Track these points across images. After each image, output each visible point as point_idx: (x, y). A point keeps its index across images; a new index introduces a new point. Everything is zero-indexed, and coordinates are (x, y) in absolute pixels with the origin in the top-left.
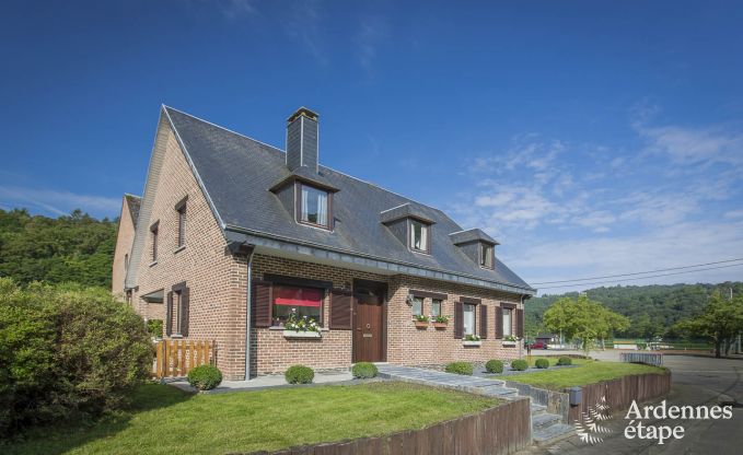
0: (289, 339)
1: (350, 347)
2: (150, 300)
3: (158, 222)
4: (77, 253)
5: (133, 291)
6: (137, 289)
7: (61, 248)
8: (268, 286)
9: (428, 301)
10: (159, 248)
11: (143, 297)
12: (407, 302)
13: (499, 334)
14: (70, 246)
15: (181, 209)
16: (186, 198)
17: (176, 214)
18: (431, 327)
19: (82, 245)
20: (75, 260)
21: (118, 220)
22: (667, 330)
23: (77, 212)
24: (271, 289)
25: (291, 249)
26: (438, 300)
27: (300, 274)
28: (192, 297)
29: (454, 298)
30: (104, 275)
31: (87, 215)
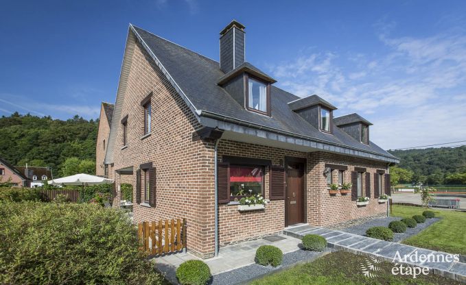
0: (242, 212)
1: (283, 215)
2: (121, 172)
3: (127, 116)
4: (77, 140)
5: (110, 166)
6: (112, 165)
7: (68, 137)
8: (226, 167)
9: (336, 172)
10: (128, 135)
11: (117, 171)
12: (324, 174)
13: (377, 195)
14: (73, 136)
15: (146, 104)
16: (151, 94)
17: (142, 108)
18: (338, 194)
19: (80, 135)
20: (76, 144)
21: (98, 121)
22: (426, 178)
23: (77, 117)
24: (229, 169)
25: (252, 132)
26: (342, 170)
27: (249, 155)
28: (158, 176)
29: (351, 168)
30: (91, 151)
31: (82, 118)
